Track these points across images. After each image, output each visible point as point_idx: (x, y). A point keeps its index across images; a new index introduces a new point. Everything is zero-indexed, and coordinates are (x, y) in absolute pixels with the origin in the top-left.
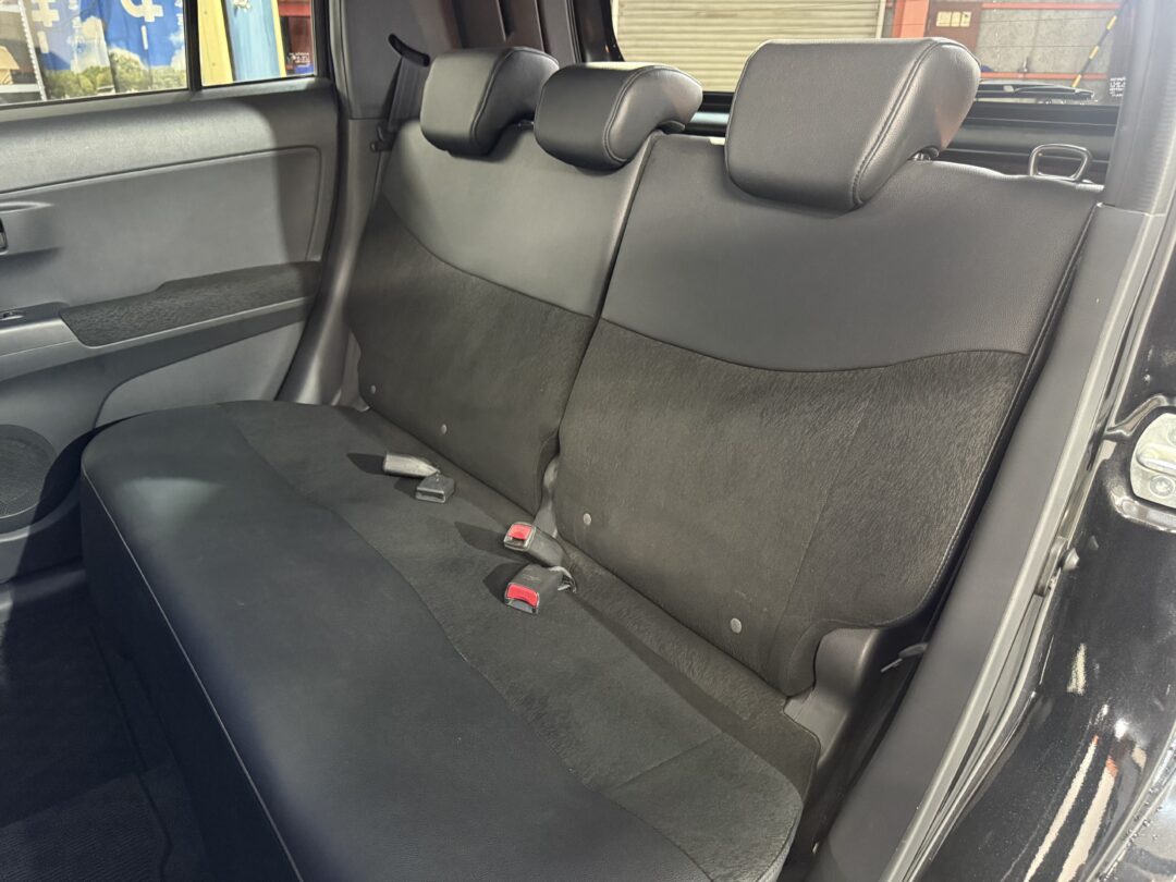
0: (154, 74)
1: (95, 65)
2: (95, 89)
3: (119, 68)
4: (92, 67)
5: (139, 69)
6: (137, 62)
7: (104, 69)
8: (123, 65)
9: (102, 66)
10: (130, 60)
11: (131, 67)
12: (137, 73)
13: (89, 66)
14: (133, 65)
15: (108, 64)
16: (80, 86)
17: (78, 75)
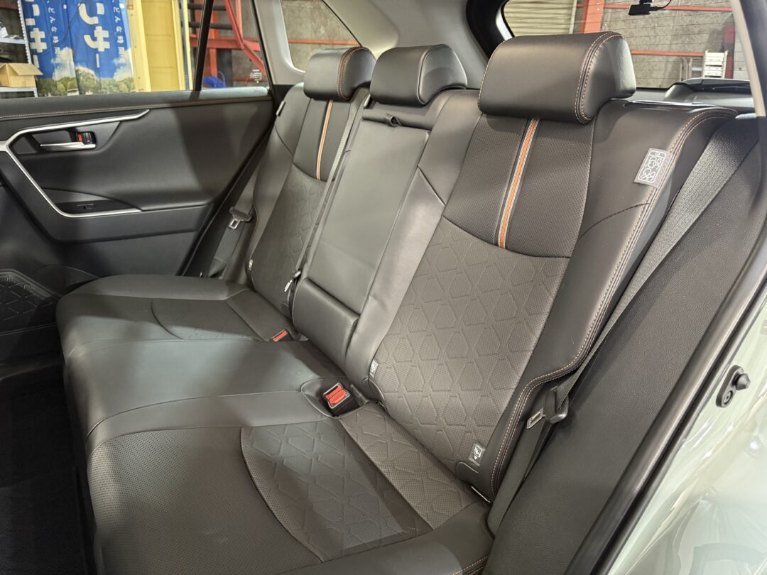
0: (104, 82)
1: (67, 76)
2: (66, 90)
3: (81, 78)
4: (65, 78)
5: (94, 80)
6: (92, 76)
7: (72, 79)
8: (84, 76)
9: (71, 77)
10: (88, 74)
11: (89, 78)
12: (92, 81)
13: (63, 77)
14: (90, 76)
15: (75, 76)
16: (57, 89)
17: (56, 82)
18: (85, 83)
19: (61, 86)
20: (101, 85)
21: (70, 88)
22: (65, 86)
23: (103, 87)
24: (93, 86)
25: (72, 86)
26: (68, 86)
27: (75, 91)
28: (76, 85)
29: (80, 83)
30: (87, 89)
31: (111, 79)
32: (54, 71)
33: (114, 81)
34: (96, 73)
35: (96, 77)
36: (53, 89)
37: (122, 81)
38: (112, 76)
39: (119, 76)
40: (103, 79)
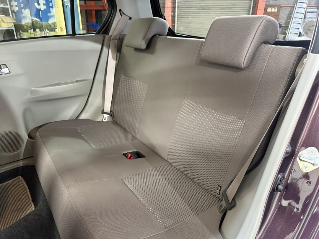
0: (43, 25)
1: (28, 22)
2: (28, 29)
3: (34, 23)
4: (27, 23)
5: (39, 23)
6: (39, 21)
7: (30, 23)
8: (35, 22)
9: (30, 22)
10: (37, 21)
11: (38, 23)
12: (39, 24)
13: (26, 22)
14: (38, 22)
15: (31, 22)
16: (23, 28)
17: (23, 25)
18: (36, 25)
19: (25, 27)
20: (42, 25)
21: (30, 28)
22: (27, 27)
23: (43, 26)
24: (39, 26)
25: (30, 27)
26: (29, 27)
27: (31, 29)
28: (32, 26)
29: (34, 25)
30: (37, 28)
31: (47, 23)
32: (22, 20)
33: (49, 24)
34: (40, 20)
35: (40, 22)
36: (22, 28)
37: (52, 24)
38: (48, 21)
39: (51, 22)
40: (43, 23)
